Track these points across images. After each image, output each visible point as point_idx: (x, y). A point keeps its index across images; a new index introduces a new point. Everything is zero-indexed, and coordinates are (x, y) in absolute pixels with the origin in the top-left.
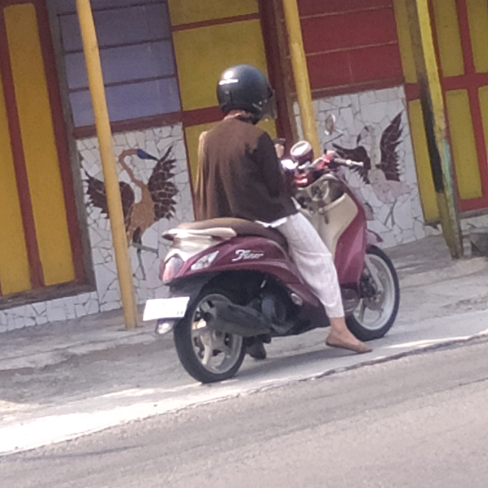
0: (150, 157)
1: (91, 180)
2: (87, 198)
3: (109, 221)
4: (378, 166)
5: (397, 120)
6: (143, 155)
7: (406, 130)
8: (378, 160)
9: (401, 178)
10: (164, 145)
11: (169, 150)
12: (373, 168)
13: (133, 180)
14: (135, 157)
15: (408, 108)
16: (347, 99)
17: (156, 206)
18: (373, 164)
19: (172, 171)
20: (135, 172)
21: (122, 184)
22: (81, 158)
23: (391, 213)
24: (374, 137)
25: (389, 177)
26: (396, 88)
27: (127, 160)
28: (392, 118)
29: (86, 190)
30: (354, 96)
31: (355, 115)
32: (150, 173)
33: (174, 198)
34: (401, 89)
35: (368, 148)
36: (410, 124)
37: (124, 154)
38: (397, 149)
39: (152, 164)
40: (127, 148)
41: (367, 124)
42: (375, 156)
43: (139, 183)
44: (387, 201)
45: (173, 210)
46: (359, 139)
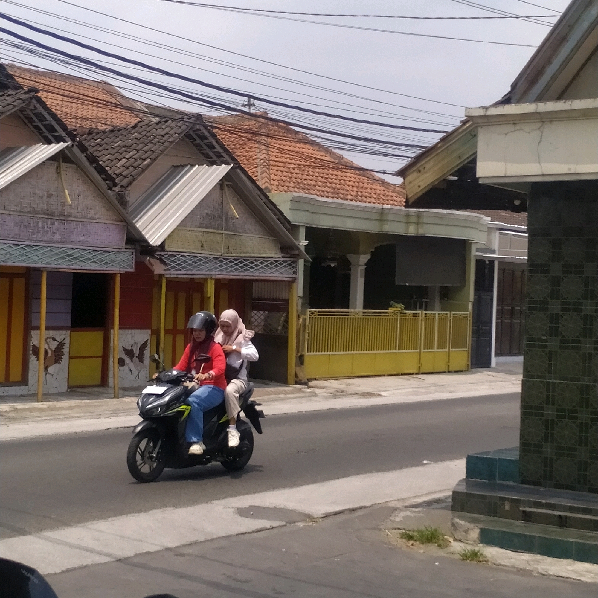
0: (57, 341)
1: (34, 346)
2: (31, 352)
3: (38, 361)
4: (137, 357)
5: (146, 341)
6: (54, 339)
7: (149, 346)
8: (137, 355)
9: (144, 362)
10: (62, 337)
11: (64, 340)
12: (135, 357)
13: (49, 348)
14: (51, 339)
15: (151, 338)
16: (130, 331)
17: (55, 359)
18: (135, 356)
19: (63, 347)
20: (50, 345)
21: (45, 349)
22: (32, 337)
23: (138, 374)
24: (137, 347)
25: (139, 362)
26: (148, 330)
27: (48, 340)
28: (145, 341)
29: (31, 349)
30: (133, 331)
31: (132, 337)
32: (55, 347)
33: (62, 357)
34: (150, 330)
35: (134, 350)
36: (151, 344)
37: (48, 338)
38: (144, 352)
39: (57, 343)
40: (49, 336)
41: (136, 341)
42: (136, 353)
43: (51, 350)
44: (137, 370)
45: (61, 361)
46: (132, 346)
